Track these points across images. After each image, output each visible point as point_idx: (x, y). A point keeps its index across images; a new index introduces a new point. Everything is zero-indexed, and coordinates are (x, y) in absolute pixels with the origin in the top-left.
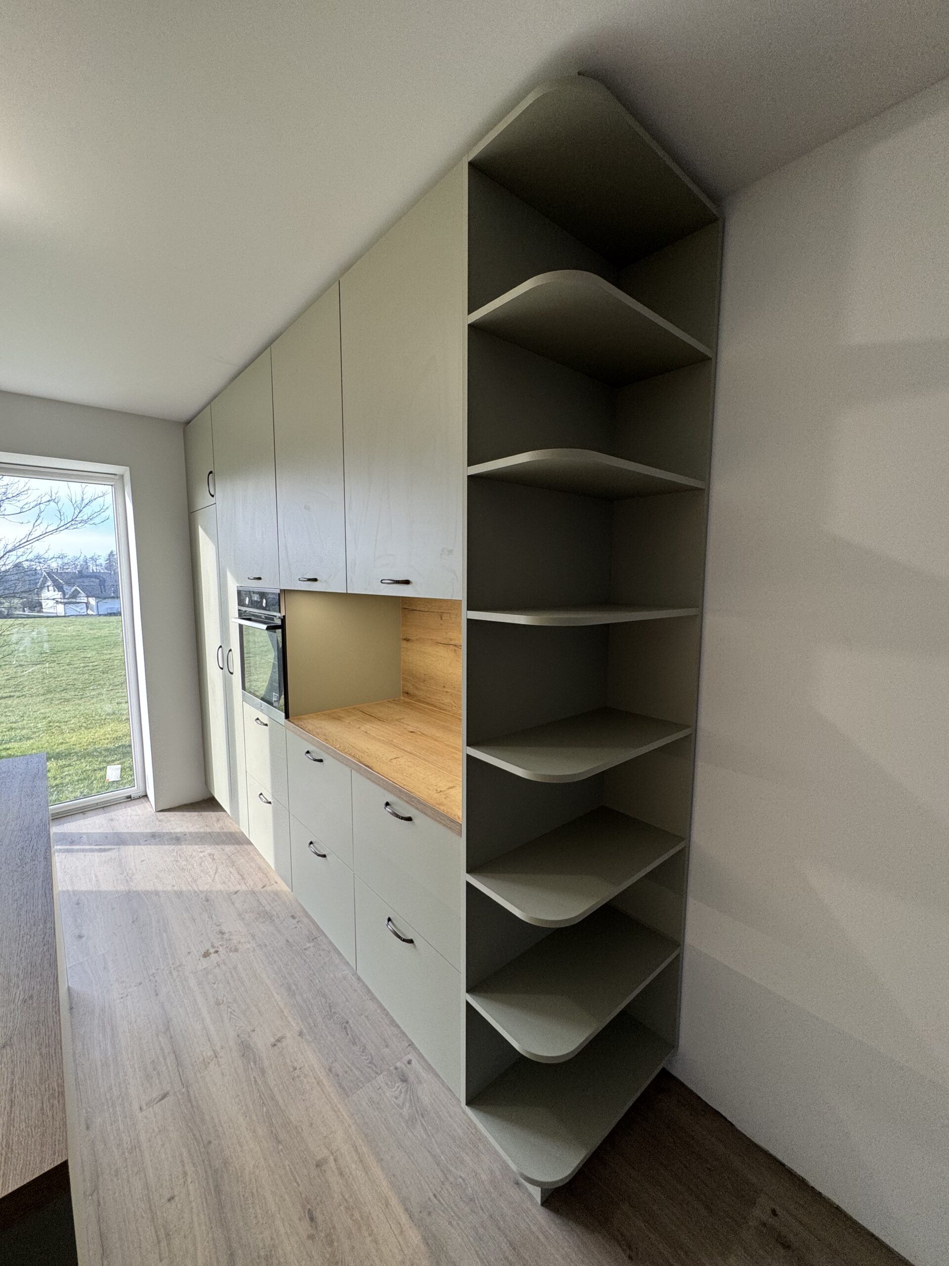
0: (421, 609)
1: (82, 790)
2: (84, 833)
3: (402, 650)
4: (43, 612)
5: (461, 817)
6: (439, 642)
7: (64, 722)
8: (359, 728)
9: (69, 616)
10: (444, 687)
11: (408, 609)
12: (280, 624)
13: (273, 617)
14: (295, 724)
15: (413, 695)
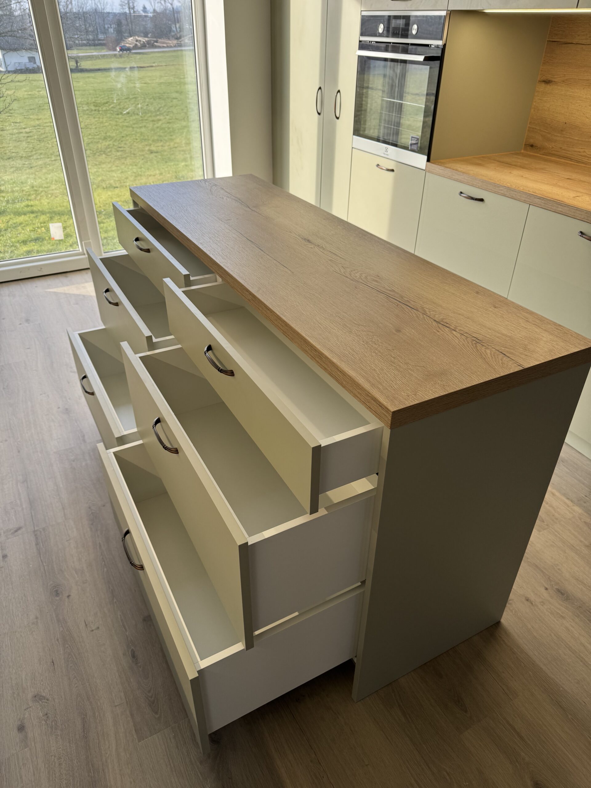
3: (538, 93)
11: (558, 42)
12: (440, 55)
13: (427, 45)
14: (442, 166)
15: (540, 148)
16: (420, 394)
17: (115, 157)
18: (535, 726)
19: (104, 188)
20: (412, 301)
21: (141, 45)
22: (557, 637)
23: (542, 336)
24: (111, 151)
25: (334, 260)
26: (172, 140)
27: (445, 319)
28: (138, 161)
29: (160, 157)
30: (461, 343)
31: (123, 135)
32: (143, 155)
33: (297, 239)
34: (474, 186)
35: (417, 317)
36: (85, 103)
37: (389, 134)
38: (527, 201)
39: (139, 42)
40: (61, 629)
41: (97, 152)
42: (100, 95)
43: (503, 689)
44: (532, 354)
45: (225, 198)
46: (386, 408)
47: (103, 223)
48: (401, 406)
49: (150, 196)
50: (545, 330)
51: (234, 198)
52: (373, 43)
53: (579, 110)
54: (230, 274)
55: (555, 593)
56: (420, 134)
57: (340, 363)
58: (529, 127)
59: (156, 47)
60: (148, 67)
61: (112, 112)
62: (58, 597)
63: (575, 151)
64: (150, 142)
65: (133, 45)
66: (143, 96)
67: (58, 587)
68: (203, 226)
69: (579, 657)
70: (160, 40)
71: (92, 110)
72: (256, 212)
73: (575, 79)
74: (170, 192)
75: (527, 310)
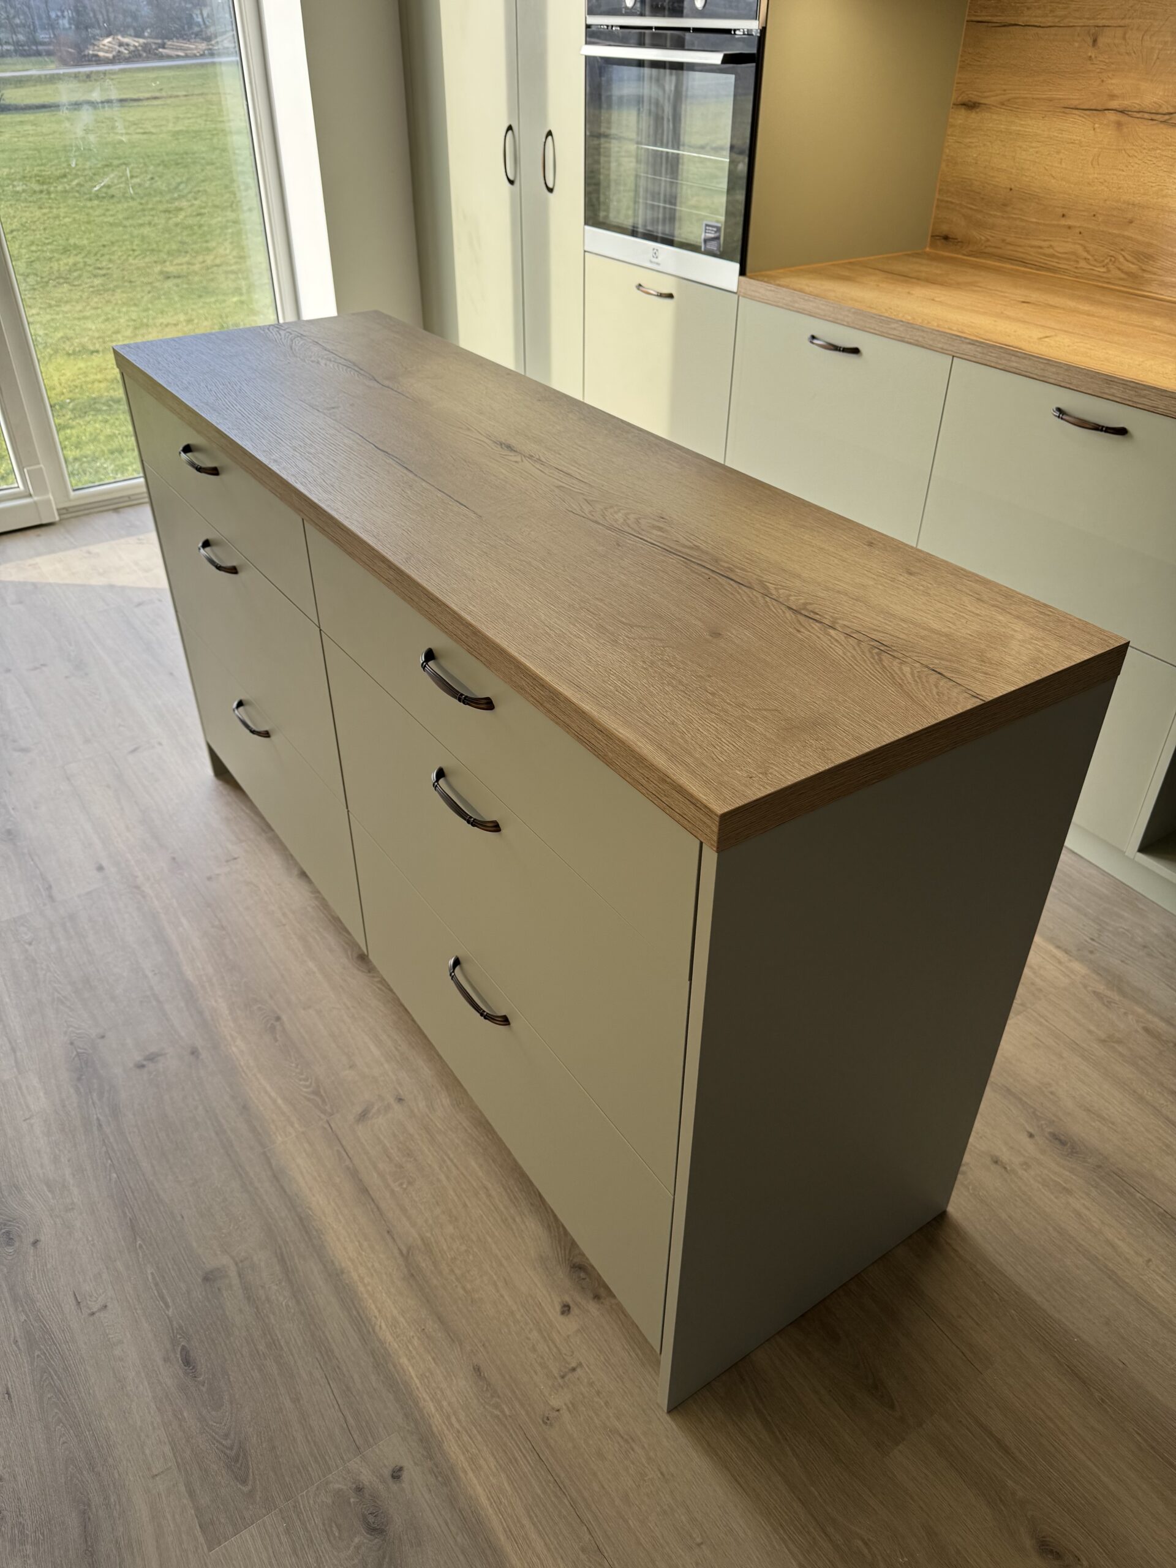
3: (951, 131)
6: (1074, 103)
10: (1063, 215)
11: (988, 22)
12: (754, 51)
13: (727, 31)
14: (771, 283)
15: (962, 242)
16: (776, 770)
17: (91, 289)
18: (1030, 1422)
19: (69, 354)
20: (738, 568)
21: (130, 52)
22: (1058, 1232)
23: (1013, 630)
24: (80, 276)
25: (567, 487)
26: (208, 250)
27: (811, 604)
28: (139, 296)
29: (185, 286)
30: (849, 654)
31: (105, 243)
32: (151, 283)
33: (485, 445)
34: (839, 321)
35: (753, 602)
36: (18, 176)
37: (655, 221)
38: (946, 350)
39: (126, 47)
40: (23, 1317)
41: (50, 279)
42: (50, 160)
43: (962, 1353)
44: (997, 669)
45: (323, 362)
46: (706, 807)
47: (72, 428)
48: (738, 800)
49: (159, 363)
50: (1018, 617)
51: (342, 361)
52: (614, 28)
53: (1036, 162)
54: (343, 525)
55: (1047, 1142)
56: (722, 218)
57: (598, 713)
58: (938, 200)
59: (162, 57)
60: (148, 99)
61: (77, 195)
62: (11, 1246)
63: (1032, 247)
64: (164, 256)
65: (114, 53)
66: (141, 160)
67: (10, 1225)
68: (277, 424)
69: (1105, 1270)
70: (169, 43)
71: (35, 192)
72: (392, 389)
73: (1026, 98)
74: (203, 354)
75: (977, 575)
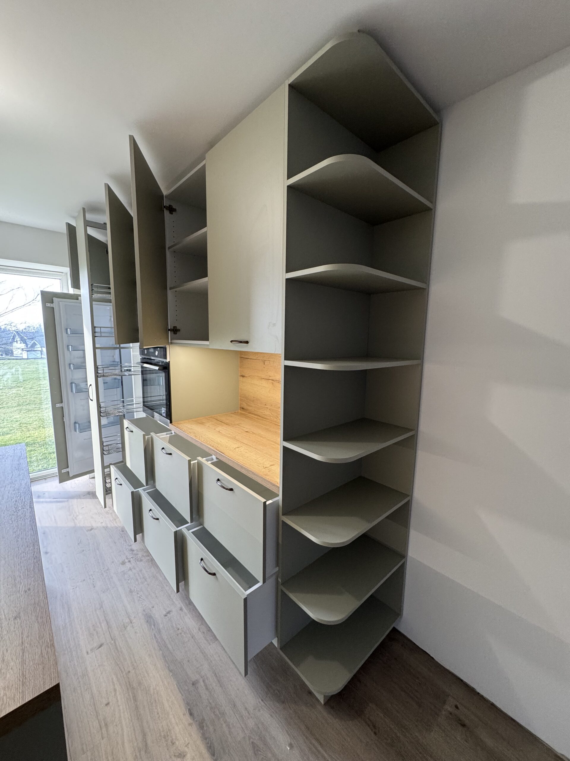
0: (252, 358)
1: (43, 465)
2: (46, 492)
3: (240, 382)
4: (13, 356)
5: (279, 483)
6: (263, 377)
7: (29, 424)
8: (215, 429)
9: (30, 359)
10: (265, 405)
11: (243, 357)
12: (167, 366)
15: (246, 410)
53: (258, 391)
58: (240, 399)
63: (260, 412)
73: (253, 375)
